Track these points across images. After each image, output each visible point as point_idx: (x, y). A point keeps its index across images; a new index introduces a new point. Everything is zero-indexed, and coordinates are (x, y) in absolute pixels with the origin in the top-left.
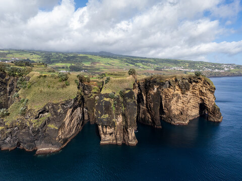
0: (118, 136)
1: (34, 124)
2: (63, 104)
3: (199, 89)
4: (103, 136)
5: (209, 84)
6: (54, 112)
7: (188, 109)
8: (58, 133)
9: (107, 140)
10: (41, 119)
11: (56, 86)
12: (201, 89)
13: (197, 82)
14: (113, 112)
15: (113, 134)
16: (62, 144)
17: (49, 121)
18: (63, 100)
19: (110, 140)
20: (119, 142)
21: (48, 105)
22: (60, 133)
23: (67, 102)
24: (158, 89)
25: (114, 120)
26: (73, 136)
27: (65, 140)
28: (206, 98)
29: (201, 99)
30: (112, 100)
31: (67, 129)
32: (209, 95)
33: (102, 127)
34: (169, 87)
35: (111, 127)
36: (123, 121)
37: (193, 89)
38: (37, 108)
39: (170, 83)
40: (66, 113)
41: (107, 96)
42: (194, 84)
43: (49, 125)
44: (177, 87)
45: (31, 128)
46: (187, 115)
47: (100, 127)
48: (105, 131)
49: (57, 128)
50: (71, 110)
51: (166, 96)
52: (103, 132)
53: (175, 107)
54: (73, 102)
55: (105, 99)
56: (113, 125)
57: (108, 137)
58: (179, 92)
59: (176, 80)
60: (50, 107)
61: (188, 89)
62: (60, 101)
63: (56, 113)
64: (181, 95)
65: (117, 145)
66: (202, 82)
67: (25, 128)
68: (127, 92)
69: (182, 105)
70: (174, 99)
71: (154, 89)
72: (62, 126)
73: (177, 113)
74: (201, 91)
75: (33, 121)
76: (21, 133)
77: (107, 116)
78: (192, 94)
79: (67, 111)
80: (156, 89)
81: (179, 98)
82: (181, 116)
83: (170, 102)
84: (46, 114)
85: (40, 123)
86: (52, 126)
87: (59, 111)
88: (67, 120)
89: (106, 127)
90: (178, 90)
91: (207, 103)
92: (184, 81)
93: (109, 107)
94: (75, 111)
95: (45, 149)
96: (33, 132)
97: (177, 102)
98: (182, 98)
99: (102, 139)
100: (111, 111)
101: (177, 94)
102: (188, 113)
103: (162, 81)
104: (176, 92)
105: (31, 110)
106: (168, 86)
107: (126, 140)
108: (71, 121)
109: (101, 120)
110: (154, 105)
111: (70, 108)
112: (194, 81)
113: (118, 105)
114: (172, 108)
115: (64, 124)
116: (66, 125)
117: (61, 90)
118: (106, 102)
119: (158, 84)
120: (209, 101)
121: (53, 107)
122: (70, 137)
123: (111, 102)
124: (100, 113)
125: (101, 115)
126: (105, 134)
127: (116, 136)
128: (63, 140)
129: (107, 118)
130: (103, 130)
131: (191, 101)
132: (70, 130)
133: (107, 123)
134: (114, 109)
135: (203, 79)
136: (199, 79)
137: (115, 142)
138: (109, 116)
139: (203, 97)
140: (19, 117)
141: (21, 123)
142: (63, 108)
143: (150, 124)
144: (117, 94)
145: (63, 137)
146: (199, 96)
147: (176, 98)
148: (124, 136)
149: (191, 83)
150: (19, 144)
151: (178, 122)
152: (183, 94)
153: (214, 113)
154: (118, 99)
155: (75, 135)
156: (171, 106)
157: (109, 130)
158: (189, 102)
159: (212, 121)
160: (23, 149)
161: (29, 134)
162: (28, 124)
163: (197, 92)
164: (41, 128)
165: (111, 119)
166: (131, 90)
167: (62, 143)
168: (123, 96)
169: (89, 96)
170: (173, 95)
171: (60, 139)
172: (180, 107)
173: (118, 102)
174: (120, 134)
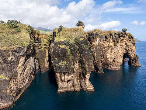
0: (75, 83)
3: (125, 42)
4: (60, 84)
5: (132, 38)
6: (4, 60)
7: (118, 57)
8: (9, 84)
9: (65, 88)
12: (126, 42)
13: (124, 37)
14: (71, 59)
15: (71, 81)
16: (15, 97)
18: (14, 47)
19: (67, 87)
20: (77, 89)
22: (12, 84)
23: (20, 49)
25: (72, 66)
26: (27, 86)
27: (18, 92)
28: (129, 49)
29: (126, 50)
30: (68, 47)
31: (20, 79)
32: (132, 46)
33: (61, 74)
34: (105, 41)
35: (69, 74)
36: (79, 68)
37: (121, 42)
39: (106, 37)
40: (18, 61)
41: (62, 43)
42: (122, 38)
44: (111, 40)
46: (117, 62)
47: (58, 75)
48: (63, 78)
49: (8, 79)
50: (24, 58)
51: (103, 47)
52: (61, 80)
53: (110, 56)
54: (25, 49)
55: (61, 46)
56: (72, 72)
57: (66, 84)
58: (112, 44)
61: (118, 42)
62: (10, 47)
63: (6, 61)
64: (114, 47)
66: (127, 37)
68: (81, 39)
69: (114, 55)
70: (109, 49)
71: (96, 41)
72: (14, 76)
73: (111, 61)
74: (126, 44)
77: (65, 62)
78: (120, 46)
80: (98, 41)
81: (113, 48)
82: (114, 63)
83: (106, 52)
87: (9, 59)
88: (19, 70)
89: (64, 74)
90: (112, 43)
91: (130, 52)
92: (116, 35)
93: (65, 54)
94: (28, 60)
97: (111, 52)
98: (114, 49)
99: (59, 87)
100: (68, 58)
101: (111, 46)
102: (118, 60)
103: (101, 34)
106: (104, 39)
107: (83, 86)
108: (24, 70)
109: (59, 68)
110: (97, 54)
111: (23, 56)
112: (122, 36)
113: (74, 52)
114: (108, 57)
115: (16, 73)
116: (19, 74)
117: (11, 36)
118: (62, 49)
120: (132, 51)
121: (2, 55)
122: (24, 87)
123: (67, 49)
124: (57, 60)
125: (59, 62)
126: (63, 81)
127: (73, 83)
128: (16, 91)
129: (66, 65)
130: (61, 77)
131: (120, 51)
132: (24, 80)
133: (66, 70)
134: (71, 55)
135: (128, 35)
136: (126, 34)
137: (72, 89)
138: (67, 63)
139: (127, 49)
142: (15, 56)
144: (72, 41)
145: (15, 88)
146: (125, 48)
147: (111, 49)
148: (80, 82)
149: (120, 37)
151: (113, 67)
152: (115, 45)
153: (135, 60)
154: (74, 46)
155: (29, 84)
156: (107, 55)
157: (67, 77)
158: (118, 52)
159: (135, 66)
163: (124, 44)
165: (70, 66)
166: (84, 38)
167: (15, 95)
168: (78, 44)
169: (39, 47)
170: (108, 46)
171: (11, 92)
172: (113, 56)
173: (74, 49)
174: (77, 81)
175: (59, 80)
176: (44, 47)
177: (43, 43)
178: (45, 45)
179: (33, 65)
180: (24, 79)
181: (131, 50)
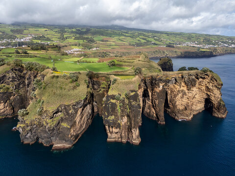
0: (123, 135)
1: (49, 124)
2: (74, 105)
3: (206, 84)
4: (109, 134)
5: (216, 81)
6: (66, 112)
7: (193, 104)
8: (70, 131)
9: (113, 138)
10: (55, 119)
11: (67, 87)
12: (207, 85)
13: (204, 78)
14: (119, 114)
15: (119, 133)
16: (74, 141)
17: (62, 120)
18: (74, 102)
19: (115, 138)
20: (124, 141)
21: (60, 106)
22: (72, 131)
23: (78, 103)
24: (163, 86)
25: (119, 122)
26: (84, 132)
27: (76, 136)
28: (211, 94)
29: (207, 94)
30: (118, 102)
31: (78, 126)
32: (216, 91)
33: (109, 127)
34: (175, 83)
35: (116, 128)
36: (128, 122)
37: (199, 85)
38: (51, 109)
39: (176, 80)
40: (76, 113)
41: (113, 97)
42: (200, 80)
43: (63, 124)
44: (183, 84)
45: (47, 127)
46: (191, 110)
47: (107, 127)
48: (111, 130)
49: (69, 127)
50: (81, 109)
51: (172, 92)
52: (110, 131)
53: (180, 103)
54: (82, 102)
55: (112, 101)
56: (119, 126)
57: (114, 135)
58: (185, 89)
59: (182, 77)
60: (63, 108)
61: (194, 85)
62: (71, 103)
63: (68, 113)
64: (187, 91)
65: (121, 142)
66: (209, 78)
67: (42, 126)
68: (132, 94)
69: (187, 101)
70: (179, 95)
71: (159, 87)
72: (73, 124)
73: (181, 108)
74: (207, 87)
75: (49, 121)
76: (39, 131)
77: (113, 117)
78: (197, 90)
79: (77, 111)
80: (161, 87)
81: (184, 94)
82: (185, 112)
83: (175, 97)
84: (60, 113)
85: (55, 123)
86: (64, 125)
87: (70, 112)
88: (78, 119)
89: (112, 127)
90: (183, 87)
91: (213, 98)
92: (191, 77)
93: (115, 109)
94: (85, 109)
95: (59, 145)
96: (49, 131)
97: (182, 97)
98: (187, 94)
99: (109, 137)
100: (116, 113)
101: (182, 91)
102: (193, 108)
103: (168, 78)
104: (182, 88)
105: (46, 111)
107: (131, 138)
108: (81, 118)
109: (108, 121)
110: (158, 102)
111: (81, 107)
112: (201, 77)
113: (123, 107)
114: (177, 103)
115: (75, 122)
116: (77, 123)
117: (71, 92)
118: (113, 104)
119: (164, 81)
120: (215, 97)
121: (65, 108)
122: (81, 132)
123: (117, 104)
124: (106, 114)
125: (108, 117)
126: (112, 133)
127: (121, 135)
128: (75, 136)
129: (113, 120)
130: (109, 129)
131: (196, 96)
133: (113, 124)
134: (120, 111)
135: (210, 76)
136: (207, 75)
137: (120, 140)
138: (115, 118)
139: (209, 93)
140: (37, 116)
141: (39, 122)
142: (74, 108)
143: (154, 119)
144: (123, 96)
145: (74, 134)
146: (205, 92)
147: (181, 94)
148: (128, 135)
149: (198, 78)
150: (38, 139)
151: (182, 117)
153: (219, 109)
154: (124, 101)
155: (86, 129)
156: (176, 102)
157: (114, 130)
158: (194, 97)
159: (216, 117)
160: (42, 144)
161: (46, 132)
162: (44, 123)
163: (204, 88)
164: (56, 127)
165: (117, 121)
166: (136, 92)
167: (74, 139)
168: (128, 98)
169: (98, 91)
170: (178, 91)
171: (72, 136)
172: (185, 103)
173: (124, 105)
174: (124, 133)
175: (108, 131)
176: (102, 90)
177: (102, 86)
178: (104, 88)
179: (90, 111)
180: (81, 125)
181: (213, 95)
